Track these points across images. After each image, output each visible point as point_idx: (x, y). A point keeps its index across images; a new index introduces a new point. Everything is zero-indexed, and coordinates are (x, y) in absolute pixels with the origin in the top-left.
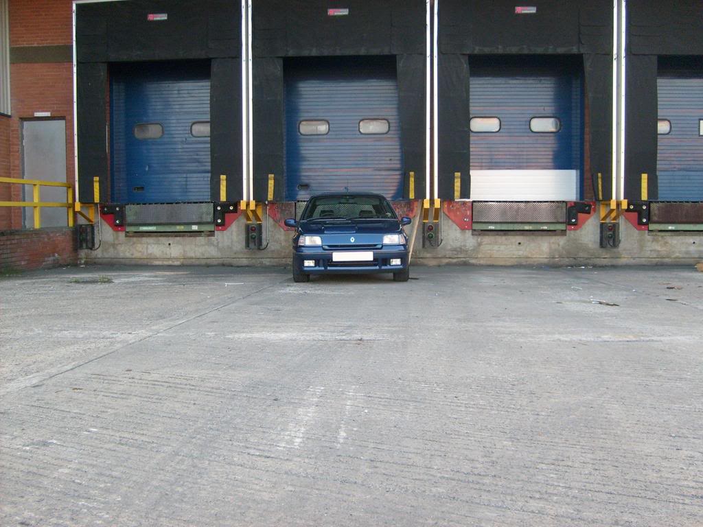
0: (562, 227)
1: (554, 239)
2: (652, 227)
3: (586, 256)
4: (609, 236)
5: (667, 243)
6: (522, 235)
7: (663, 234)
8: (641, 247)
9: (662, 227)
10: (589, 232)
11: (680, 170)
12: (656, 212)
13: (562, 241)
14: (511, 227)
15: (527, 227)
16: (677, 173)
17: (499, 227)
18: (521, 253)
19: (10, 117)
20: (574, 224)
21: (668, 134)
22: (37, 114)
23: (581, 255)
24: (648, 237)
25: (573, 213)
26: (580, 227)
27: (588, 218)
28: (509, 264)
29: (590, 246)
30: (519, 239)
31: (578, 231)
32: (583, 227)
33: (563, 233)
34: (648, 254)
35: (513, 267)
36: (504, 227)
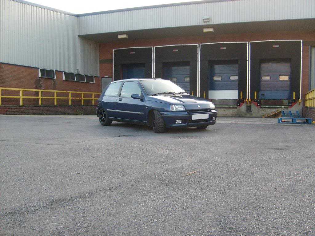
0: (236, 106)
1: (234, 109)
2: (262, 106)
3: (242, 114)
4: (249, 109)
5: (266, 111)
6: (225, 108)
7: (265, 108)
8: (258, 112)
9: (265, 106)
10: (243, 108)
11: (273, 90)
12: (263, 102)
13: (236, 110)
14: (222, 106)
15: (226, 106)
16: (273, 91)
17: (219, 106)
18: (224, 113)
19: (99, 77)
20: (239, 105)
21: (270, 80)
22: (105, 76)
23: (241, 114)
24: (260, 109)
25: (239, 102)
26: (241, 106)
27: (243, 104)
28: (221, 116)
29: (244, 111)
30: (224, 109)
31: (240, 107)
32: (242, 106)
33: (236, 108)
34: (260, 114)
35: (222, 117)
36: (220, 106)
